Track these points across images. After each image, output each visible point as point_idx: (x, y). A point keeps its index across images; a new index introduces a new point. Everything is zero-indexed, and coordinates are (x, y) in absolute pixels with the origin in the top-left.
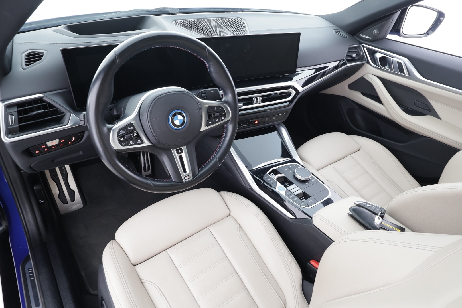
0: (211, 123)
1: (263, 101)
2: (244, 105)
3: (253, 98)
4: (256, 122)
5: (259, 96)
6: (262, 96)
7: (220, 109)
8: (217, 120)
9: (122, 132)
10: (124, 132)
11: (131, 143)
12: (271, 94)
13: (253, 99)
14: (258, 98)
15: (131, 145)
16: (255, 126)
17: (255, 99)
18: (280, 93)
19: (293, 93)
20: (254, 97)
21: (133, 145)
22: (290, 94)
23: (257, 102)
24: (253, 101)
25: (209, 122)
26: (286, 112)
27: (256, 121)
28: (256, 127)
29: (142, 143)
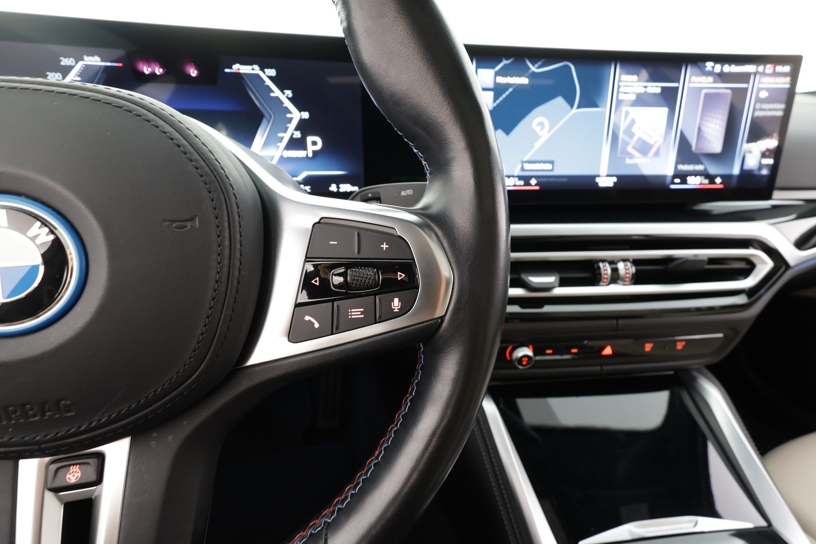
0: (317, 325)
1: (637, 279)
2: (563, 283)
3: (601, 265)
4: (608, 351)
5: (624, 260)
6: (636, 262)
7: (385, 246)
8: (356, 313)
12: (670, 259)
13: (599, 268)
14: (621, 266)
16: (602, 365)
17: (606, 269)
18: (712, 260)
19: (765, 265)
20: (603, 261)
22: (748, 267)
23: (615, 278)
24: (600, 274)
25: (307, 318)
26: (730, 328)
27: (603, 348)
28: (605, 368)
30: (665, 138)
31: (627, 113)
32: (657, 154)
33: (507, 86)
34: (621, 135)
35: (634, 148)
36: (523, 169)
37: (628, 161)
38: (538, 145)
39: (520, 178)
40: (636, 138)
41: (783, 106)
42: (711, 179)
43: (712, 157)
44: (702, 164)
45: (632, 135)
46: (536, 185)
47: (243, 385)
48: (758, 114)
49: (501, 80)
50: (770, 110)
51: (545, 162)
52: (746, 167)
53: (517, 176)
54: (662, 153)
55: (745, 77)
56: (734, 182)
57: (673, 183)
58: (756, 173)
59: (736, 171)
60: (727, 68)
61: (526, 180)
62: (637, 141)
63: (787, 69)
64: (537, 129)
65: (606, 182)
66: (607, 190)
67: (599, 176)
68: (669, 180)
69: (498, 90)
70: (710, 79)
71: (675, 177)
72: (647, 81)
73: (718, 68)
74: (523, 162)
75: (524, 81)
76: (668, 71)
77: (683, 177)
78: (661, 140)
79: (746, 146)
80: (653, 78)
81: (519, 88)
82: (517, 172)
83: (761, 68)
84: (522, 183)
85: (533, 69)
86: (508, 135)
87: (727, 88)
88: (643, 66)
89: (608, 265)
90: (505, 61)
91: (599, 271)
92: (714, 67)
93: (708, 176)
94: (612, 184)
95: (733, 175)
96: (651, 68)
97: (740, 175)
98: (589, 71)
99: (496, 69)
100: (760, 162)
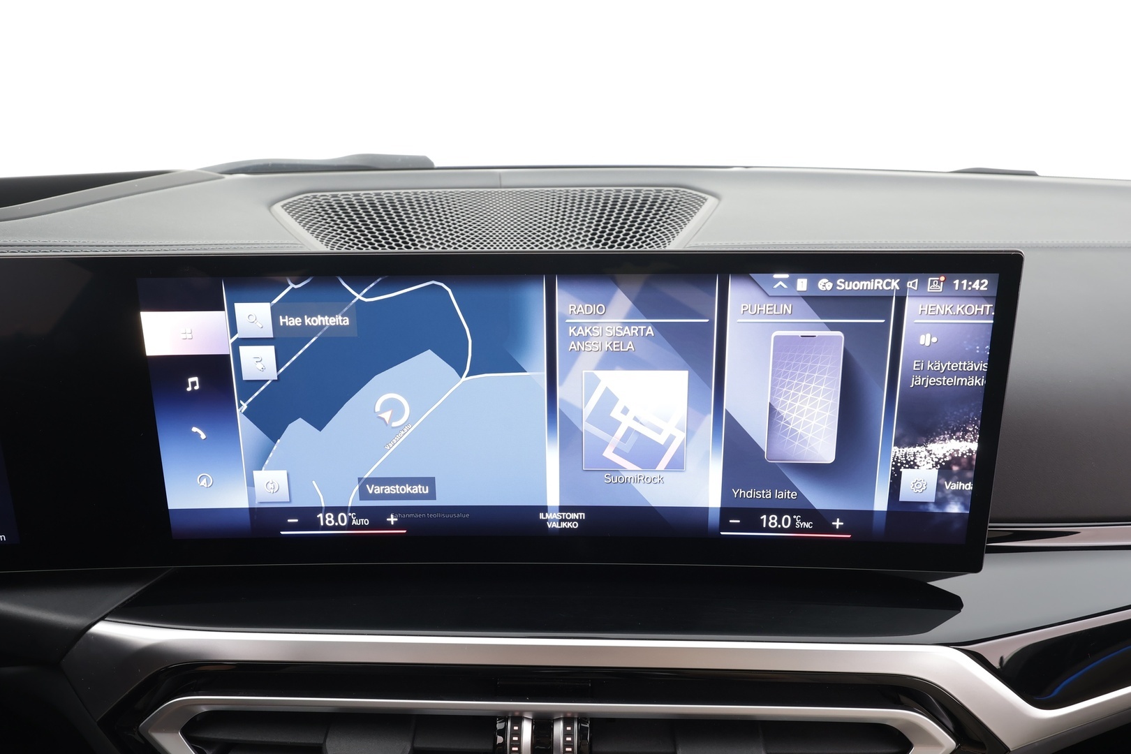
5: (569, 720)
14: (558, 733)
19: (932, 738)
20: (513, 719)
30: (690, 433)
31: (593, 383)
32: (677, 464)
33: (305, 333)
34: (586, 427)
35: (617, 451)
36: (363, 494)
37: (609, 479)
38: (392, 446)
39: (360, 512)
40: (620, 432)
41: (983, 366)
42: (821, 519)
43: (814, 471)
44: (792, 486)
45: (610, 427)
46: (396, 526)
48: (917, 381)
49: (291, 321)
50: (948, 373)
51: (413, 481)
52: (906, 494)
53: (353, 509)
54: (690, 463)
55: (876, 303)
56: (879, 524)
57: (725, 527)
58: (932, 509)
59: (880, 503)
60: (825, 284)
61: (377, 516)
62: (624, 438)
63: (981, 284)
64: (386, 416)
65: (560, 521)
66: (564, 536)
67: (544, 509)
68: (714, 519)
69: (282, 342)
70: (786, 307)
71: (726, 512)
72: (629, 316)
73: (803, 283)
74: (364, 483)
75: (340, 320)
76: (679, 292)
77: (751, 516)
78: (681, 436)
79: (900, 453)
81: (331, 338)
82: (352, 500)
83: (912, 284)
84: (366, 522)
85: (359, 297)
86: (320, 429)
87: (832, 327)
88: (617, 283)
89: (527, 728)
90: (292, 285)
91: (500, 739)
92: (792, 283)
93: (809, 513)
94: (575, 525)
95: (872, 512)
96: (636, 288)
97: (889, 513)
98: (489, 294)
99: (275, 301)
100: (940, 487)
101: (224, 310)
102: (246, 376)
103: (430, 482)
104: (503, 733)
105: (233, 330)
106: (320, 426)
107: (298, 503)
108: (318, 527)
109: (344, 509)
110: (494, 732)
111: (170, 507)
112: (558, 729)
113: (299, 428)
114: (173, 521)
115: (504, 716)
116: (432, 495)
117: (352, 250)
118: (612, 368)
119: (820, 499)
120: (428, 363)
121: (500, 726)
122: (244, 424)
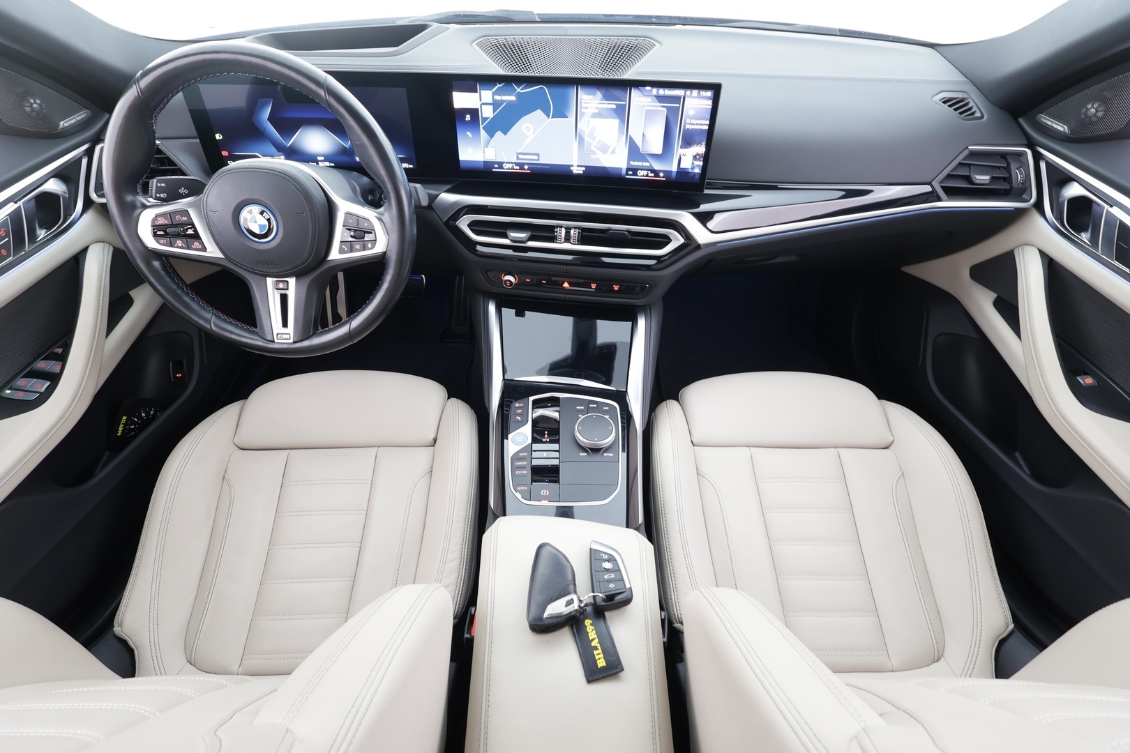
0: (347, 249)
1: (583, 241)
2: (533, 238)
3: (558, 230)
4: (566, 285)
5: (575, 228)
6: (583, 230)
8: (358, 247)
9: (161, 221)
10: (166, 222)
11: (179, 243)
12: (609, 229)
15: (178, 247)
16: (565, 294)
17: (562, 233)
18: (631, 234)
19: (677, 240)
20: (561, 227)
21: (182, 248)
22: (666, 240)
23: (567, 239)
25: (343, 246)
26: (651, 282)
27: (564, 283)
28: (568, 296)
29: (204, 249)
30: (618, 141)
31: (589, 123)
32: (613, 152)
33: (502, 102)
34: (586, 138)
35: (595, 147)
36: (518, 158)
37: (593, 156)
38: (527, 142)
39: (517, 164)
40: (597, 140)
41: (708, 122)
42: (656, 173)
43: (654, 156)
44: (648, 162)
45: (594, 139)
46: (528, 170)
47: (325, 267)
48: (688, 127)
49: (498, 98)
50: (697, 124)
51: (533, 154)
52: (682, 166)
53: (514, 163)
54: (618, 152)
55: (676, 99)
56: (674, 175)
57: (627, 174)
58: (690, 171)
59: (674, 168)
60: (662, 92)
61: (521, 166)
62: (598, 143)
63: (709, 94)
64: (526, 131)
65: (577, 170)
66: (578, 176)
67: (572, 166)
68: (624, 172)
69: (496, 104)
70: (649, 99)
71: (628, 170)
72: (601, 100)
73: (655, 91)
74: (518, 154)
75: (513, 98)
76: (617, 92)
77: (635, 171)
78: (615, 142)
79: (681, 151)
80: (606, 98)
81: (510, 103)
82: (514, 160)
83: (688, 92)
84: (518, 168)
85: (518, 90)
86: (505, 135)
87: (663, 107)
88: (598, 89)
89: (563, 230)
90: (498, 85)
91: (556, 234)
92: (651, 90)
93: (653, 171)
94: (582, 172)
95: (671, 171)
96: (604, 91)
97: (677, 172)
98: (558, 90)
99: (494, 90)
100: (693, 163)
101: (477, 92)
102: (484, 116)
103: (538, 155)
104: (557, 232)
105: (481, 100)
106: (505, 133)
107: (497, 160)
108: (503, 169)
109: (512, 163)
110: (554, 232)
111: (460, 159)
112: (572, 231)
113: (499, 134)
114: (461, 164)
115: (557, 227)
116: (538, 160)
117: (517, 73)
118: (595, 118)
119: (657, 167)
120: (539, 113)
121: (556, 230)
122: (483, 132)
